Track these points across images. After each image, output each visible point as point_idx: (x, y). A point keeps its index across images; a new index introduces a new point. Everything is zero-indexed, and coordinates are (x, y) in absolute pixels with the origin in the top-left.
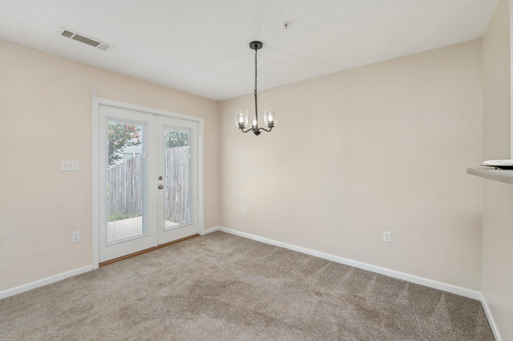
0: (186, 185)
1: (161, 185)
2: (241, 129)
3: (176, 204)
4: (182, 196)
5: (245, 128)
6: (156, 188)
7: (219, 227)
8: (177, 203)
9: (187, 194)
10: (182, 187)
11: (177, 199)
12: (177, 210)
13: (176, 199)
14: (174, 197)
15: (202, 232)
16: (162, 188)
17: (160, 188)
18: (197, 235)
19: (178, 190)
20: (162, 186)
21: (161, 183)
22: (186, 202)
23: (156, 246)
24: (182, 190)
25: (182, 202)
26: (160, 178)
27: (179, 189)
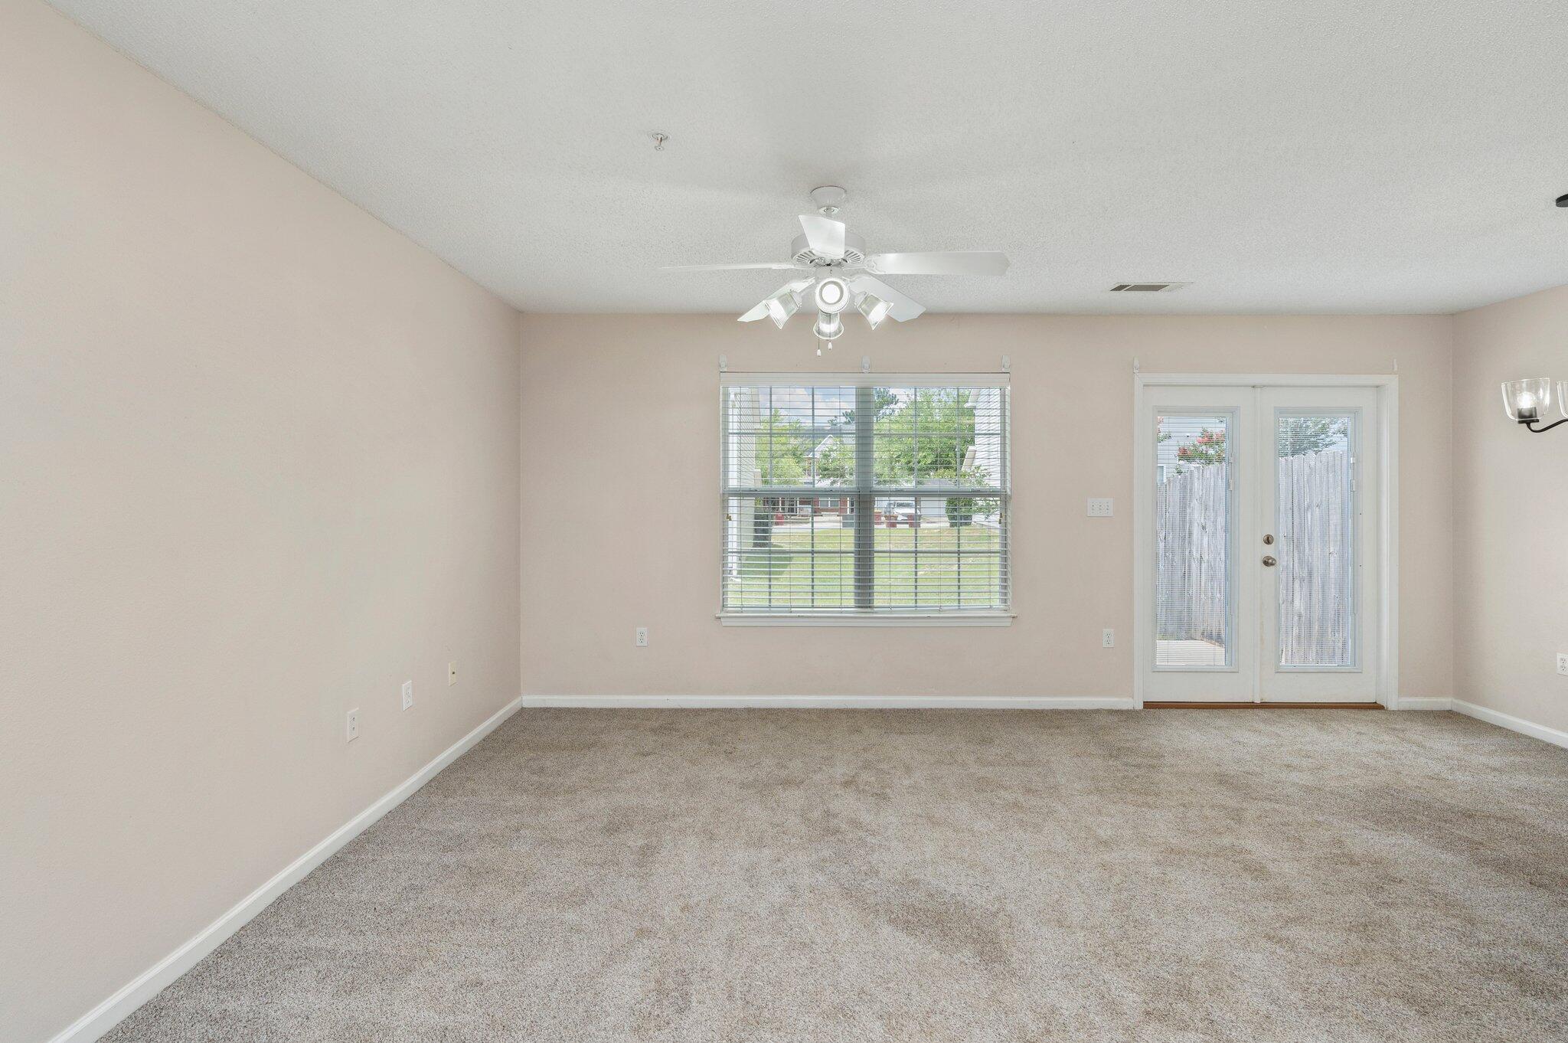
0: (1332, 565)
1: (1269, 558)
2: (1525, 425)
3: (1296, 618)
4: (1317, 596)
5: (1538, 421)
6: (1259, 564)
7: (1456, 701)
8: (1300, 616)
9: (1333, 592)
10: (1315, 569)
11: (1299, 604)
12: (1299, 636)
13: (1297, 602)
14: (1290, 597)
15: (1393, 702)
16: (1272, 564)
17: (1266, 563)
18: (1375, 707)
19: (1302, 580)
20: (1274, 560)
21: (1269, 551)
22: (1331, 614)
23: (1258, 701)
24: (1317, 581)
25: (1317, 613)
26: (1268, 540)
27: (1305, 574)
